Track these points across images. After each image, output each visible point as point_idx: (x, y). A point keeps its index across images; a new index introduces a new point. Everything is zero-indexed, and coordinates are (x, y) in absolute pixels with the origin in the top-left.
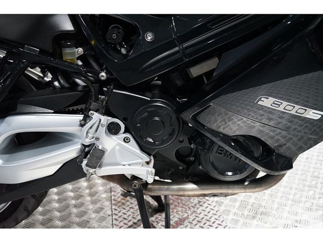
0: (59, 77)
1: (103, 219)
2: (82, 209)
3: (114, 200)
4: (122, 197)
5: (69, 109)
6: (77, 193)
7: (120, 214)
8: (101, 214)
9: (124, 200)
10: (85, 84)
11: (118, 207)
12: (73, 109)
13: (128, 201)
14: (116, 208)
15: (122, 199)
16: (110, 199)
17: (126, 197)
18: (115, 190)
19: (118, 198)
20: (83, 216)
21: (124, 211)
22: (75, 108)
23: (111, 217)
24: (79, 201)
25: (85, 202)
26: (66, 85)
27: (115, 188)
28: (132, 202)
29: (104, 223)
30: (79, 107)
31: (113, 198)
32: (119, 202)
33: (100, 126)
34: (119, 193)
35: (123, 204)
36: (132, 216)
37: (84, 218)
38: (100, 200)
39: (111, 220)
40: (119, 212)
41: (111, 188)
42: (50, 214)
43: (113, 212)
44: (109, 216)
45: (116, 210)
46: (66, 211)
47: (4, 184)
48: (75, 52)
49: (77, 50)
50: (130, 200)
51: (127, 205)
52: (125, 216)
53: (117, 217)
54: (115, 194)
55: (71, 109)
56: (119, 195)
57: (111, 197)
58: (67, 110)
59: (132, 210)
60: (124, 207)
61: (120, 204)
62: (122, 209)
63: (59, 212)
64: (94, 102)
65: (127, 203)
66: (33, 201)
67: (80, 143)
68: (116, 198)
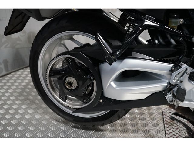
0: (159, 38)
1: (159, 132)
2: (144, 122)
3: (166, 121)
4: (170, 120)
5: (164, 59)
6: (141, 111)
7: (170, 131)
8: (157, 128)
9: (172, 122)
10: (176, 44)
11: (169, 126)
12: (167, 59)
13: (175, 123)
14: (167, 126)
15: (171, 121)
16: (162, 119)
17: (174, 120)
18: (165, 114)
19: (168, 120)
20: (146, 127)
21: (173, 129)
22: (168, 59)
23: (164, 131)
24: (142, 116)
25: (146, 118)
26: (163, 43)
27: (166, 113)
28: (178, 124)
29: (160, 135)
30: (172, 59)
31: (164, 119)
32: (169, 123)
33: (186, 73)
34: (168, 117)
35: (172, 124)
36: (178, 134)
37: (146, 128)
38: (156, 119)
39: (164, 134)
40: (170, 129)
41: (163, 112)
42: (125, 121)
43: (166, 129)
44: (163, 130)
45: (167, 127)
46: (135, 121)
47: (113, 99)
48: (178, 21)
49: (179, 20)
50: (177, 123)
51: (175, 126)
52: (174, 133)
53: (168, 133)
54: (166, 117)
55: (165, 59)
56: (169, 118)
57: (163, 119)
58: (163, 60)
59: (178, 130)
60: (172, 127)
61: (170, 124)
62: (171, 128)
63: (131, 120)
64: (185, 56)
65: (175, 124)
66: (124, 112)
67: (166, 82)
68: (167, 119)
